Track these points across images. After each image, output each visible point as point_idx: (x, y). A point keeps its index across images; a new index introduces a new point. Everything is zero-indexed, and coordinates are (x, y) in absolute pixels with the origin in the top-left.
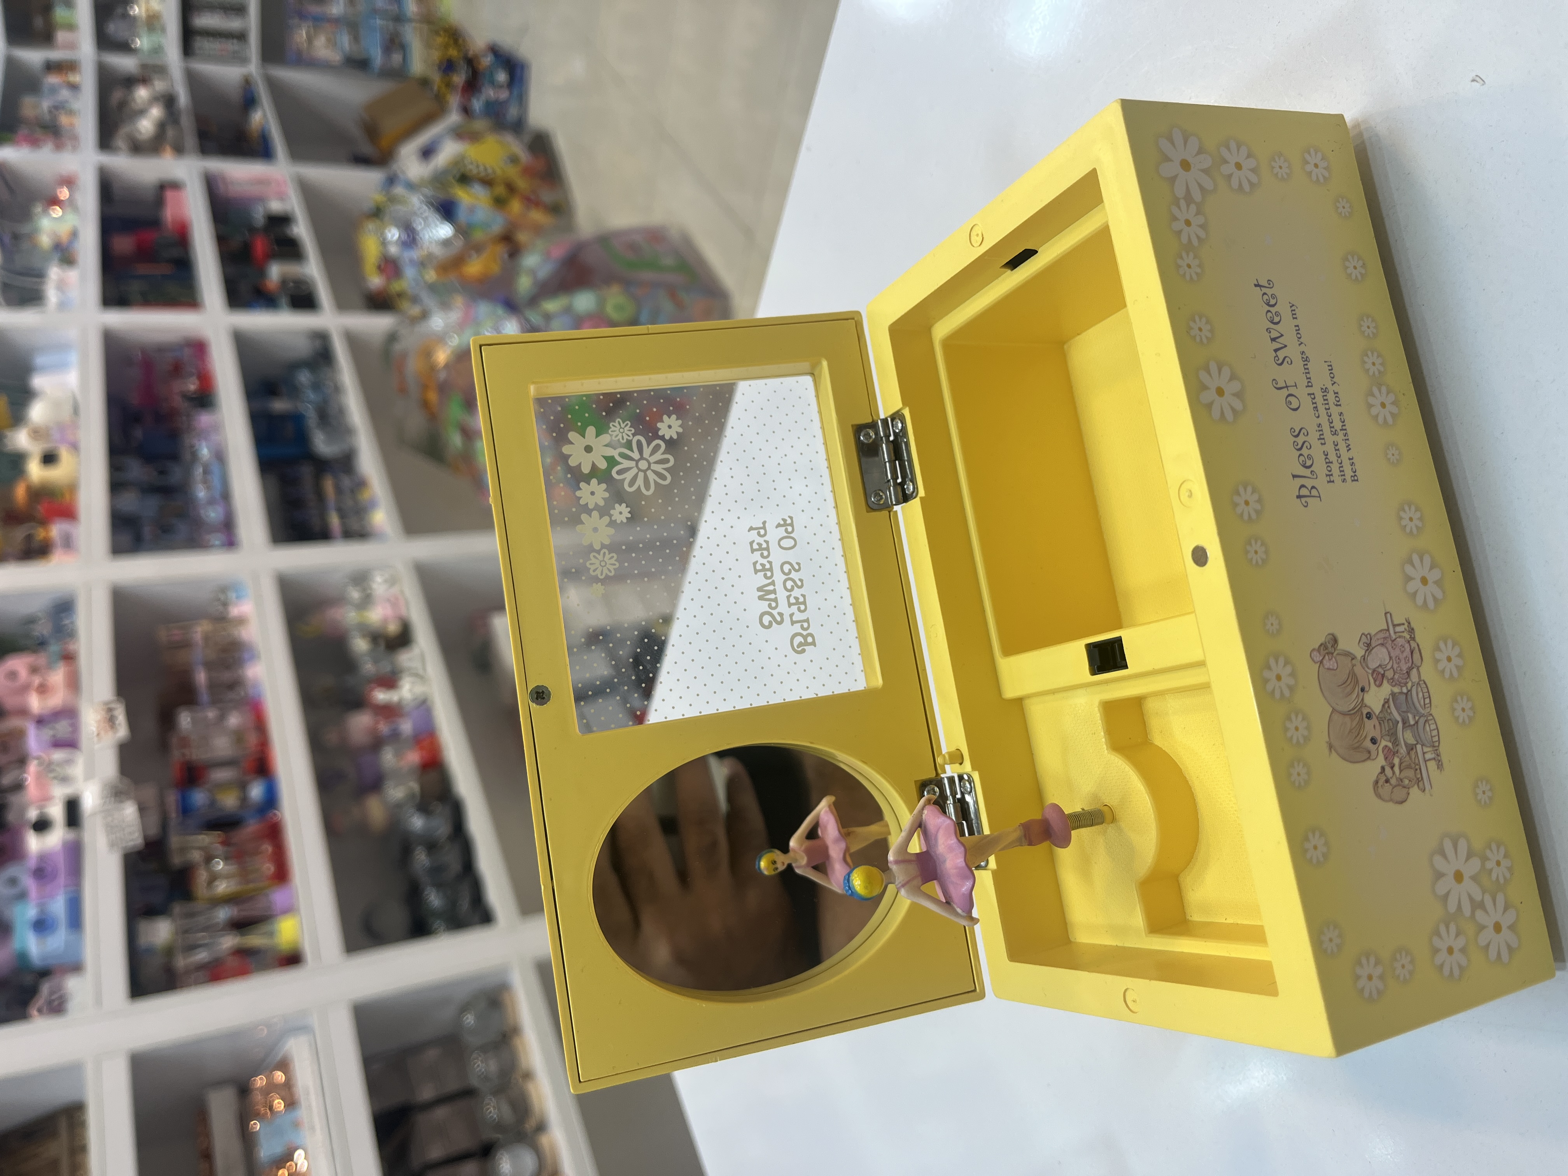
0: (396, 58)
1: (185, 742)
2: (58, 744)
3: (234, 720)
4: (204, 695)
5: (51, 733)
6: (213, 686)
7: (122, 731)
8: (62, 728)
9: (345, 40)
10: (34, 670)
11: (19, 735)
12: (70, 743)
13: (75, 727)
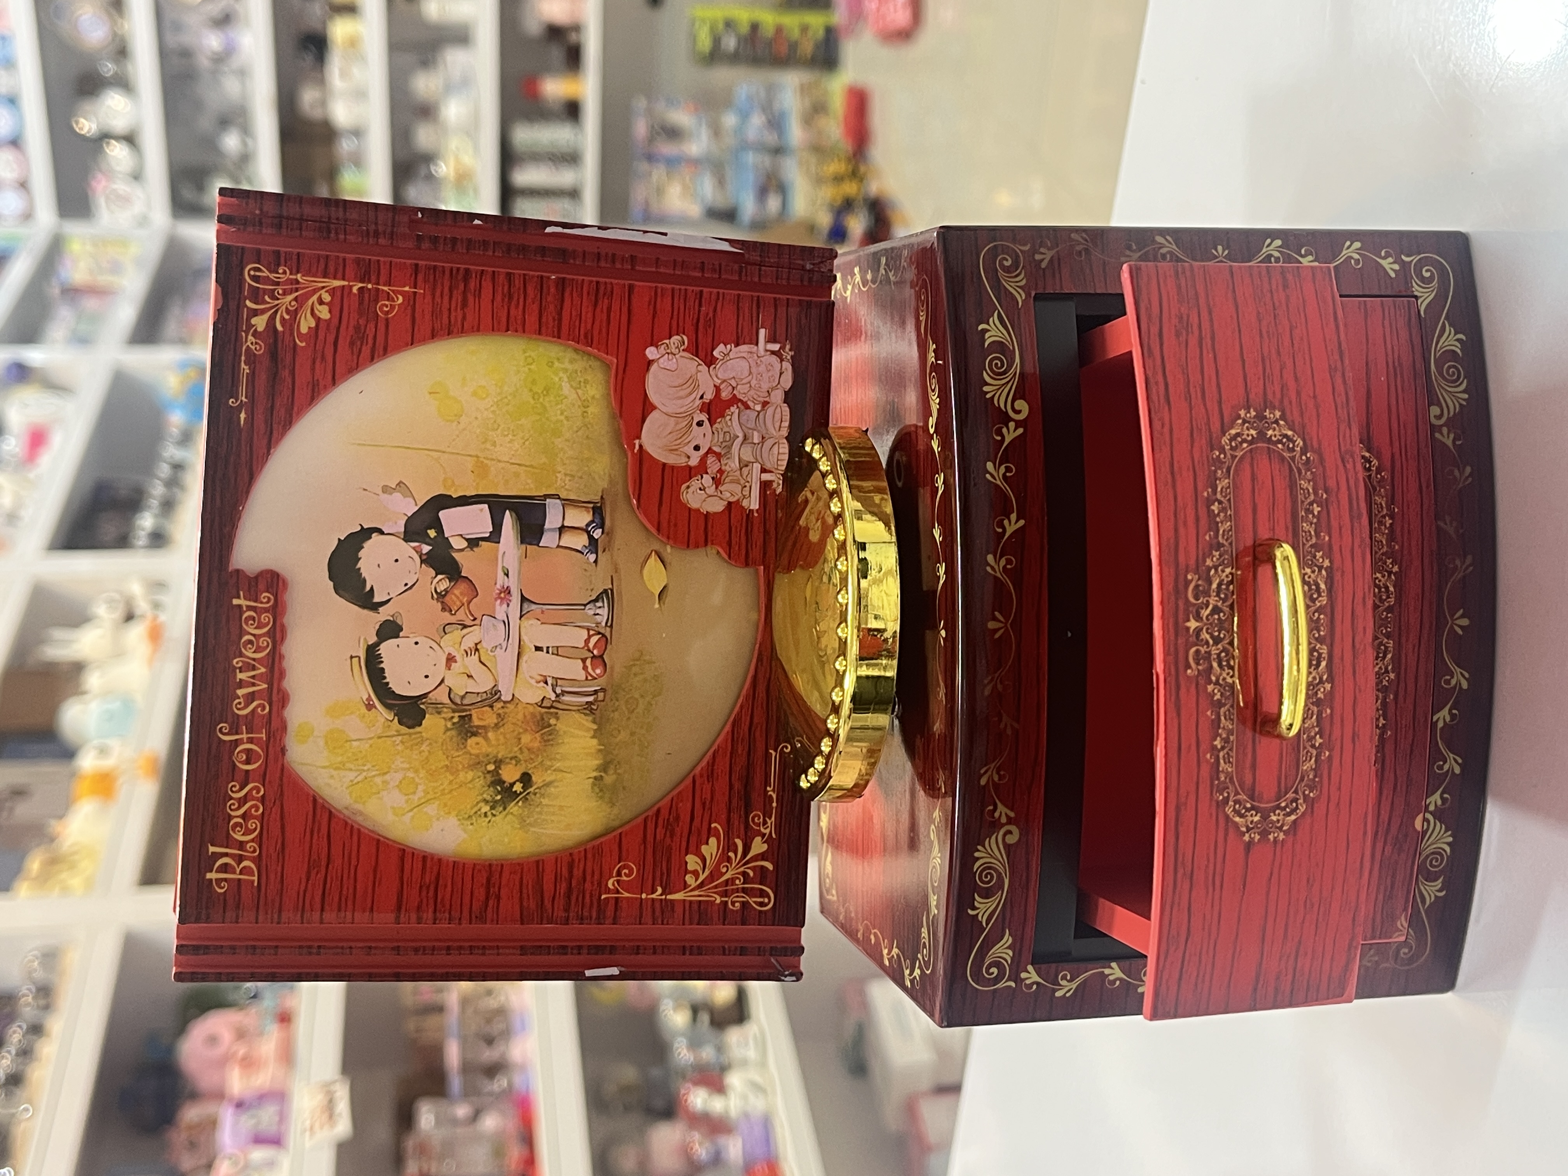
0: (773, 203)
1: (423, 1150)
2: (260, 1140)
3: (490, 1122)
4: (455, 1083)
5: (252, 1122)
6: (467, 1068)
7: (343, 1127)
8: (267, 1116)
9: (707, 188)
10: (241, 1034)
11: (211, 1124)
12: (275, 1141)
13: (283, 1117)
